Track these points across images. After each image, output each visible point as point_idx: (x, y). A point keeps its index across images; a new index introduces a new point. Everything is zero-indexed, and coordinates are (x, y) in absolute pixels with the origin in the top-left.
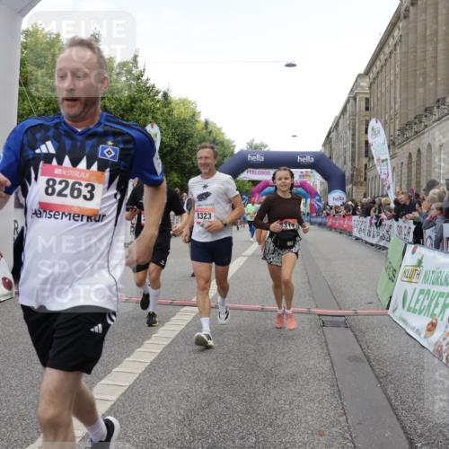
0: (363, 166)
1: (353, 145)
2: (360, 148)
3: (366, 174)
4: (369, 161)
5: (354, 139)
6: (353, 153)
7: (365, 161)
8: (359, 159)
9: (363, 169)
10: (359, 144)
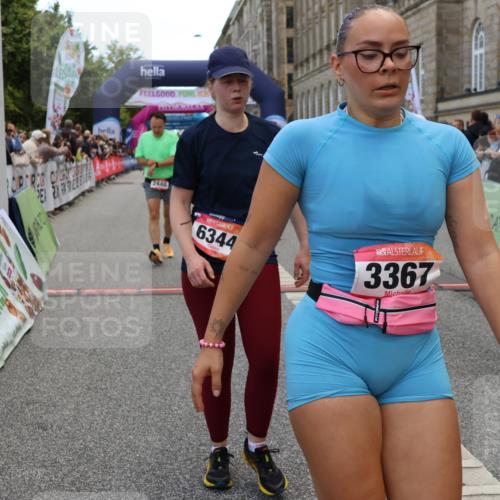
0: (286, 78)
1: (269, 46)
2: (280, 49)
3: (290, 88)
4: (296, 68)
5: (269, 37)
6: (270, 57)
7: (287, 69)
8: (279, 67)
9: (286, 81)
10: (278, 43)
